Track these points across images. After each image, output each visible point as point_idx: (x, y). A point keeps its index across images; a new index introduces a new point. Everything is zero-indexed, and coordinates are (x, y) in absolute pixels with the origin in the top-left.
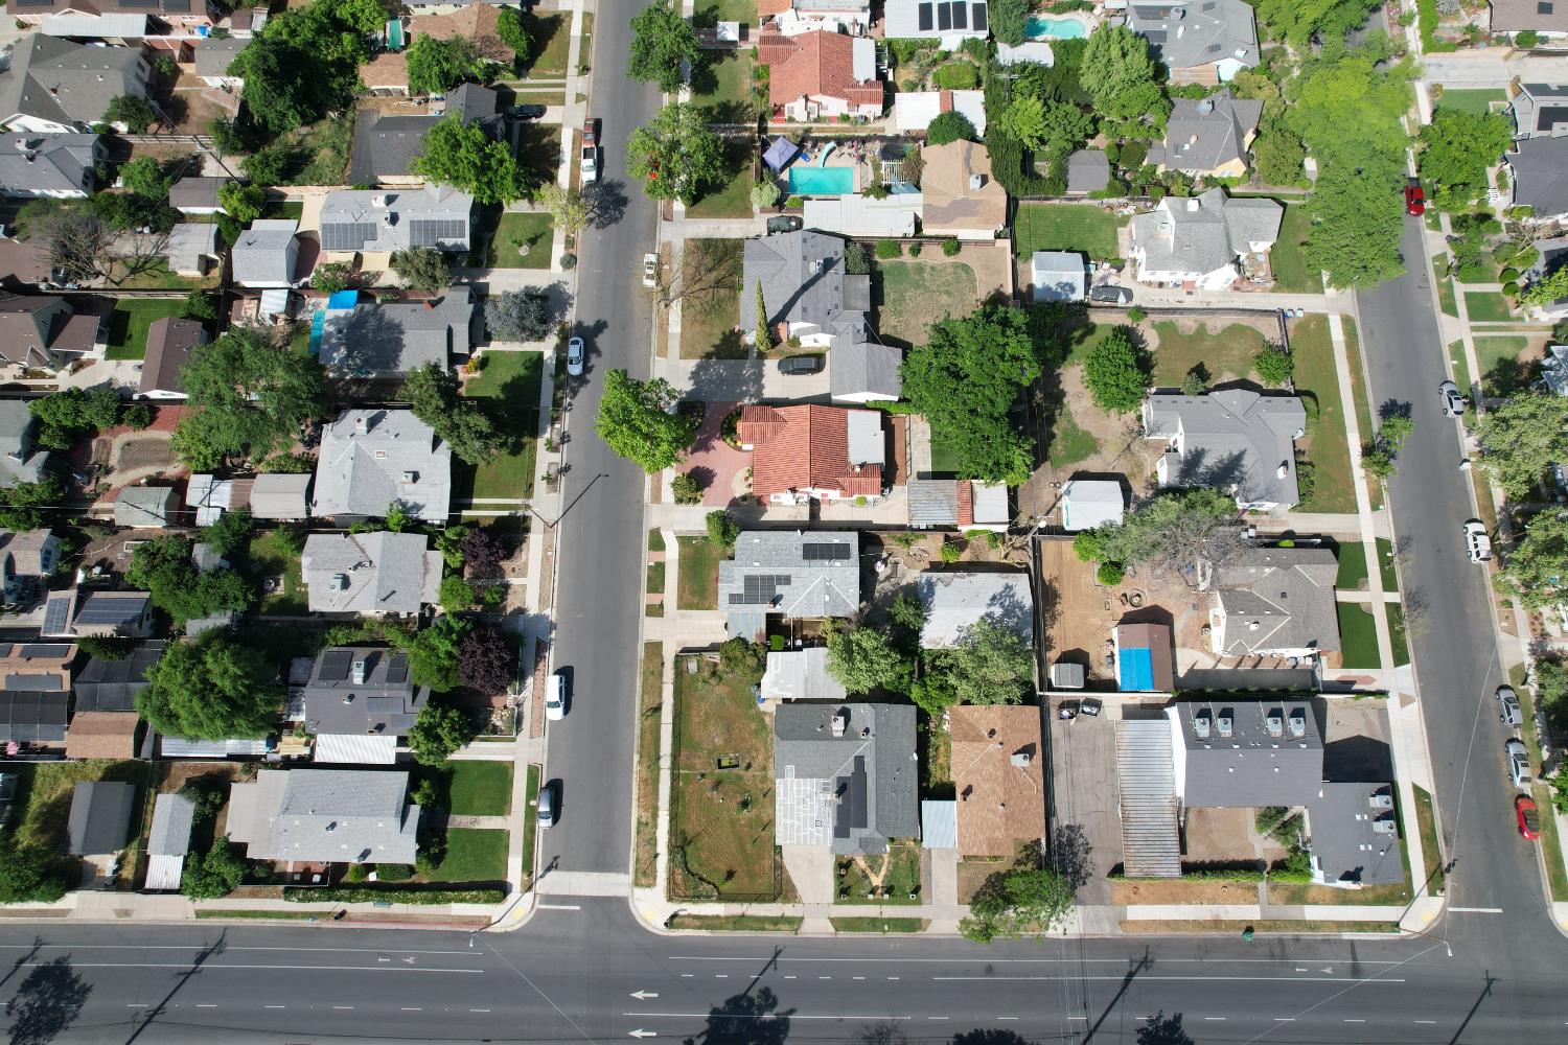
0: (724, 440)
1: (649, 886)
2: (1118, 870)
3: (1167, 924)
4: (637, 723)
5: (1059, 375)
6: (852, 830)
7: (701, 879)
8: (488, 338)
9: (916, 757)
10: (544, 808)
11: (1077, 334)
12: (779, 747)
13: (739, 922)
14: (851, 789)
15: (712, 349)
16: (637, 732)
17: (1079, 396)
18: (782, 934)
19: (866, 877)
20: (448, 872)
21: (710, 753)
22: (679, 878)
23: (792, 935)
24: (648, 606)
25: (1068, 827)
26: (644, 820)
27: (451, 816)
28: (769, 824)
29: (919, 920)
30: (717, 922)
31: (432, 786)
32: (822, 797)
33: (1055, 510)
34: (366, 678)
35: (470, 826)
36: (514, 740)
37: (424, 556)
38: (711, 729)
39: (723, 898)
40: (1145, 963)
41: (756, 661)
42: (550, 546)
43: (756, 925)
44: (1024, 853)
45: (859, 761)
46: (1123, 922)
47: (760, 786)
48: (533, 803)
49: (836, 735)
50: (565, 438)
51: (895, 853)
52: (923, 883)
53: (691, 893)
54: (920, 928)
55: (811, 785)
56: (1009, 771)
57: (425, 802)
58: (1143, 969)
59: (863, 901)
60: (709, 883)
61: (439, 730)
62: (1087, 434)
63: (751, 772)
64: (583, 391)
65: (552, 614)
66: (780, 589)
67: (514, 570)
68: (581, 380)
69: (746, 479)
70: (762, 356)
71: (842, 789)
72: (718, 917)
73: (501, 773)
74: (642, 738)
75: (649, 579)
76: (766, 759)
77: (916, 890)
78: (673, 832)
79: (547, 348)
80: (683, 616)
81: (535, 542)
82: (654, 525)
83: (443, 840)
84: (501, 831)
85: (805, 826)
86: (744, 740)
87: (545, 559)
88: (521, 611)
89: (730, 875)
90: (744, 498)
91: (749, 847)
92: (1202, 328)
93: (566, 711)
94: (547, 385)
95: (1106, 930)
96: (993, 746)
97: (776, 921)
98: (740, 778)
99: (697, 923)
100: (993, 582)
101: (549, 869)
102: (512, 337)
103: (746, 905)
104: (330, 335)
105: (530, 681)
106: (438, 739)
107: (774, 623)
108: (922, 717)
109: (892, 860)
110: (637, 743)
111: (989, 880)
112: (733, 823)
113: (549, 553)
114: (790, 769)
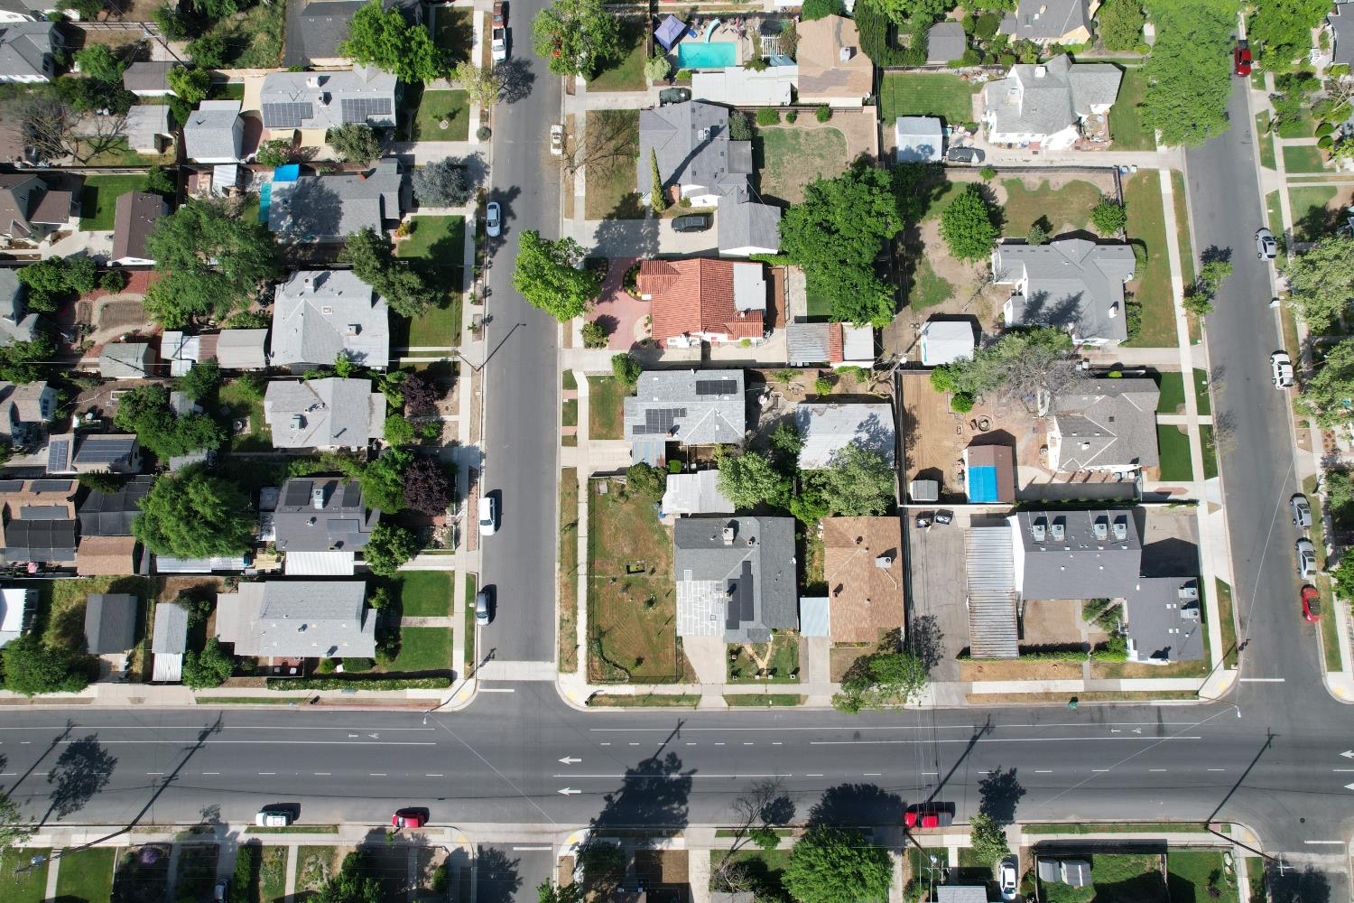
0: (626, 292)
1: (571, 672)
2: (965, 653)
3: (1006, 696)
4: (558, 536)
5: (919, 228)
6: (742, 623)
7: (615, 665)
8: (416, 205)
9: (794, 561)
10: (481, 609)
11: (935, 191)
12: (680, 555)
13: (648, 699)
14: (740, 589)
15: (613, 211)
16: (558, 544)
17: (937, 247)
18: (684, 709)
19: (753, 661)
20: (403, 663)
21: (620, 561)
22: (596, 665)
23: (692, 709)
24: (563, 437)
25: (924, 618)
26: (566, 618)
27: (403, 618)
28: (671, 619)
29: (798, 696)
30: (629, 700)
31: (386, 593)
32: (716, 596)
33: (914, 347)
34: (325, 503)
35: (418, 625)
36: (453, 553)
37: (370, 398)
38: (621, 540)
39: (634, 680)
40: (988, 728)
41: (657, 482)
42: (478, 387)
43: (663, 702)
44: (886, 641)
45: (747, 565)
46: (968, 695)
47: (663, 587)
48: (471, 605)
49: (726, 543)
50: (487, 292)
51: (778, 642)
52: (801, 664)
53: (607, 676)
54: (799, 702)
55: (706, 586)
56: (874, 573)
57: (381, 606)
58: (985, 734)
59: (751, 680)
60: (621, 668)
61: (389, 546)
62: (943, 280)
63: (654, 577)
64: (501, 250)
65: (481, 445)
66: (677, 421)
67: (447, 408)
68: (499, 240)
69: (646, 325)
70: (657, 216)
71: (732, 589)
72: (630, 696)
73: (443, 581)
74: (562, 549)
75: (564, 414)
76: (668, 565)
77: (796, 671)
78: (590, 627)
79: (468, 212)
80: (594, 445)
81: (464, 384)
82: (567, 368)
83: (397, 638)
84: (446, 629)
85: (701, 620)
86: (648, 549)
87: (474, 398)
88: (455, 444)
89: (639, 661)
90: (644, 342)
91: (654, 639)
92: (1045, 184)
93: (497, 527)
94: (470, 245)
95: (955, 702)
96: (860, 551)
97: (678, 699)
98: (647, 581)
99: (612, 701)
100: (860, 412)
101: (487, 659)
102: (436, 203)
103: (653, 686)
104: (277, 205)
105: (465, 503)
106: (389, 553)
107: (672, 450)
108: (800, 527)
109: (776, 647)
110: (558, 553)
111: (856, 662)
112: (641, 618)
113: (478, 394)
114: (688, 573)
